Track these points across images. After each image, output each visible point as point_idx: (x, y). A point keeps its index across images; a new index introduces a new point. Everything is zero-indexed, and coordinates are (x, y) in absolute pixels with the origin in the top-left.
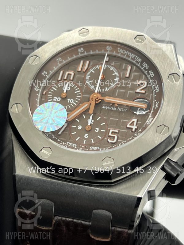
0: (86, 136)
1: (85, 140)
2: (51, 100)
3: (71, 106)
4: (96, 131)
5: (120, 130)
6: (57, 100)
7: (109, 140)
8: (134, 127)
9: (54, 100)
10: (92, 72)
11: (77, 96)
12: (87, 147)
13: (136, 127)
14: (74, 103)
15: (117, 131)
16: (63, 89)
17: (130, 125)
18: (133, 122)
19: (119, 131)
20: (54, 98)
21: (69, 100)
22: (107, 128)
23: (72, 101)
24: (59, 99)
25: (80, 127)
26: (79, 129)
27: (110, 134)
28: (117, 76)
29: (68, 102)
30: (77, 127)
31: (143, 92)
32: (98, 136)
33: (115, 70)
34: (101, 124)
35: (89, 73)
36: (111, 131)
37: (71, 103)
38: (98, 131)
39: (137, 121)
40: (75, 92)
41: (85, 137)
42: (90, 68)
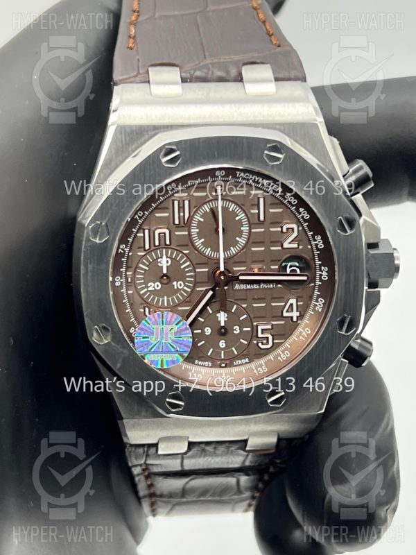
0: (222, 344)
1: (223, 352)
2: (146, 290)
3: (181, 294)
4: (235, 332)
5: (274, 323)
6: (154, 287)
7: (260, 344)
8: (295, 314)
9: (150, 289)
10: (199, 221)
11: (188, 274)
12: (229, 362)
13: (298, 314)
14: (185, 288)
15: (270, 327)
16: (159, 264)
17: (287, 311)
18: (292, 305)
19: (272, 325)
20: (149, 285)
21: (175, 283)
22: (252, 324)
23: (180, 285)
24: (158, 286)
25: (208, 331)
26: (207, 334)
27: (260, 335)
28: (245, 222)
29: (176, 288)
30: (203, 332)
31: (296, 246)
32: (241, 340)
33: (238, 210)
34: (241, 319)
35: (194, 224)
36: (260, 328)
37: (180, 289)
38: (238, 331)
39: (297, 302)
40: (182, 267)
41: (222, 347)
42: (194, 214)
